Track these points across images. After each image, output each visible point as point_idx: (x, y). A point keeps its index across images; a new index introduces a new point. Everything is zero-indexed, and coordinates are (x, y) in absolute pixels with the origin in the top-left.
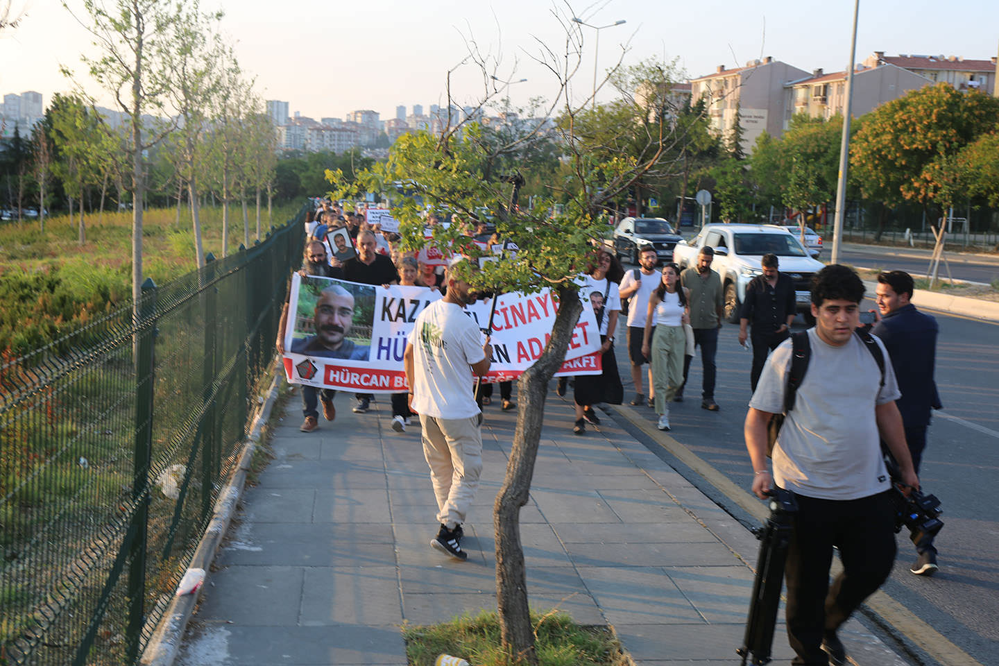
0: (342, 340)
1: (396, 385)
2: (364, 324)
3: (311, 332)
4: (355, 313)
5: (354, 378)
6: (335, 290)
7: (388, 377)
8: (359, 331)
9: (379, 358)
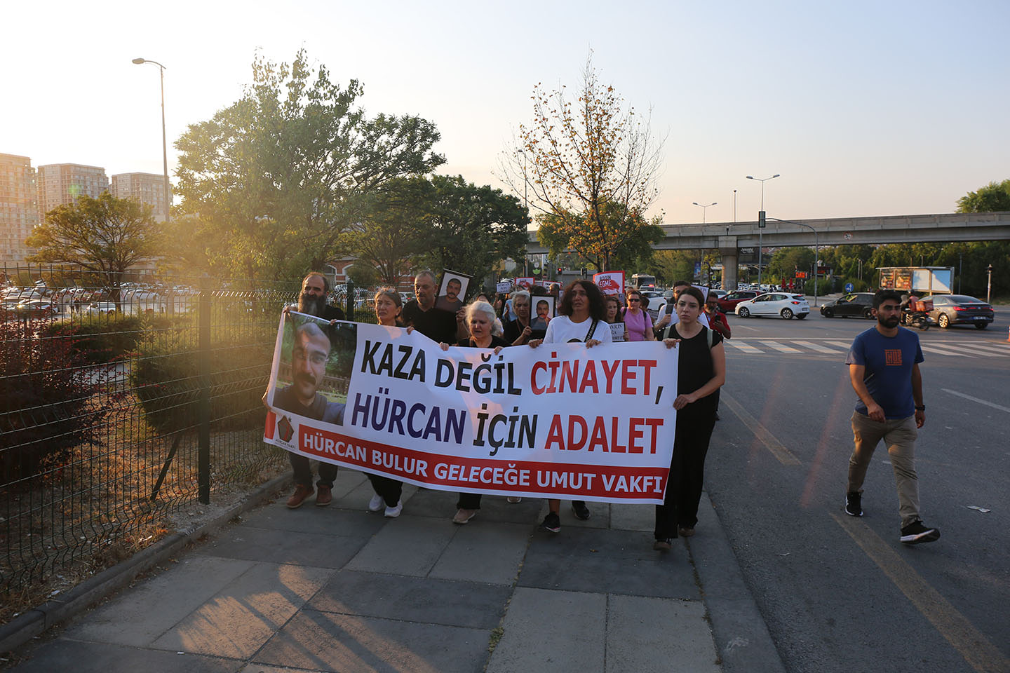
0: (314, 394)
1: (374, 462)
2: (340, 374)
4: (331, 359)
5: (329, 445)
7: (365, 449)
8: (332, 383)
9: (354, 423)
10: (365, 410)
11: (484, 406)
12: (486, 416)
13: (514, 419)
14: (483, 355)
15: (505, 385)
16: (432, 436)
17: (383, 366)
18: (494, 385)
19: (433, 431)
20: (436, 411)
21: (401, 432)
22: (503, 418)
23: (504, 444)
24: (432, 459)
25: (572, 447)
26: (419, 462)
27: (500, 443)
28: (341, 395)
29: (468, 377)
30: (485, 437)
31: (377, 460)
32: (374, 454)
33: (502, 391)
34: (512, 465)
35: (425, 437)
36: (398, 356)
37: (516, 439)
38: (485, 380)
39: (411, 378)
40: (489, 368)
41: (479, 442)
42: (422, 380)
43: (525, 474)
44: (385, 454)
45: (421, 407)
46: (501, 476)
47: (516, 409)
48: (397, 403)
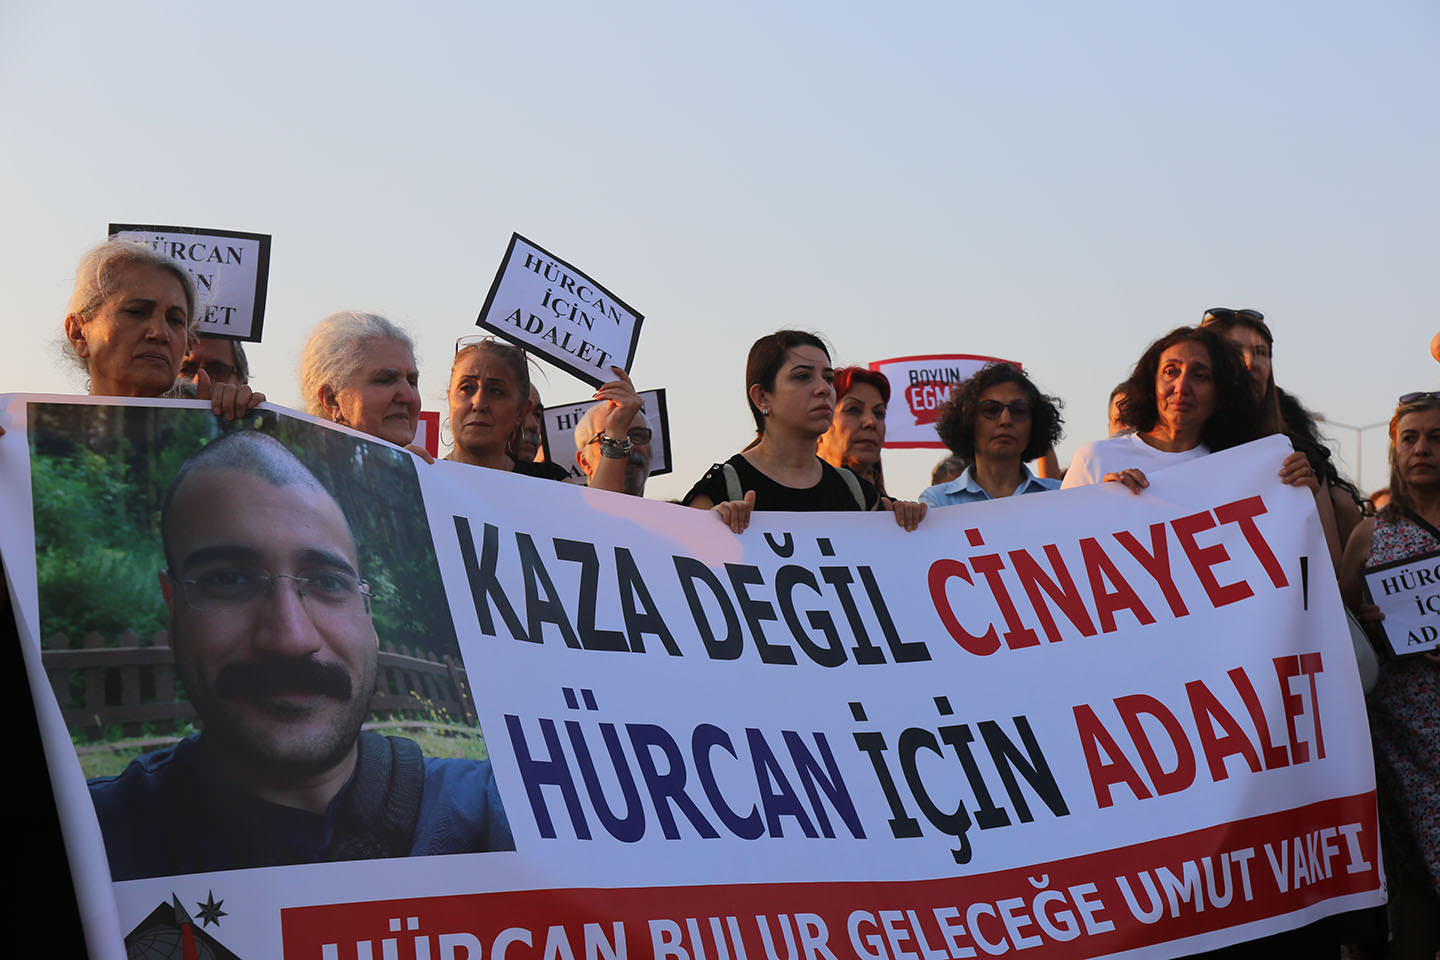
0: (350, 739)
3: (165, 726)
4: (375, 586)
6: (250, 461)
7: (619, 927)
8: (416, 683)
9: (547, 831)
11: (858, 710)
12: (878, 740)
13: (956, 736)
14: (768, 537)
15: (876, 636)
16: (789, 823)
17: (536, 610)
19: (782, 806)
21: (705, 830)
22: (923, 738)
23: (973, 819)
24: (828, 903)
25: (1165, 781)
27: (963, 820)
28: (460, 727)
30: (912, 805)
33: (879, 656)
34: (1040, 880)
36: (564, 576)
37: (1001, 799)
38: (818, 620)
41: (905, 826)
43: (1088, 898)
44: (693, 925)
46: (1025, 920)
47: (944, 706)
48: (638, 734)
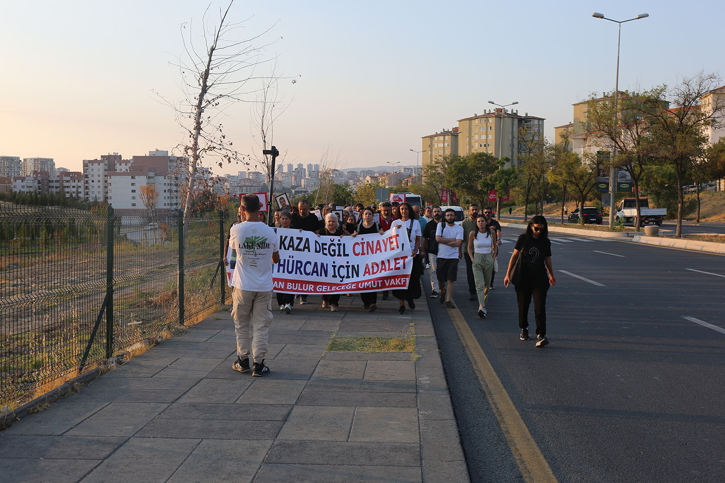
1: (288, 288)
7: (283, 283)
9: (278, 271)
10: (284, 266)
11: (334, 262)
12: (336, 266)
13: (348, 267)
15: (342, 253)
16: (315, 274)
17: (289, 246)
18: (337, 253)
19: (315, 272)
20: (316, 264)
21: (301, 274)
22: (343, 266)
24: (316, 284)
25: (373, 273)
26: (310, 285)
27: (344, 277)
29: (326, 249)
30: (337, 274)
31: (289, 287)
32: (288, 285)
33: (341, 256)
35: (312, 275)
36: (296, 242)
37: (350, 275)
38: (333, 250)
39: (304, 251)
40: (334, 245)
41: (334, 276)
42: (309, 251)
43: (354, 286)
44: (294, 284)
45: (309, 263)
47: (348, 262)
48: (298, 262)
